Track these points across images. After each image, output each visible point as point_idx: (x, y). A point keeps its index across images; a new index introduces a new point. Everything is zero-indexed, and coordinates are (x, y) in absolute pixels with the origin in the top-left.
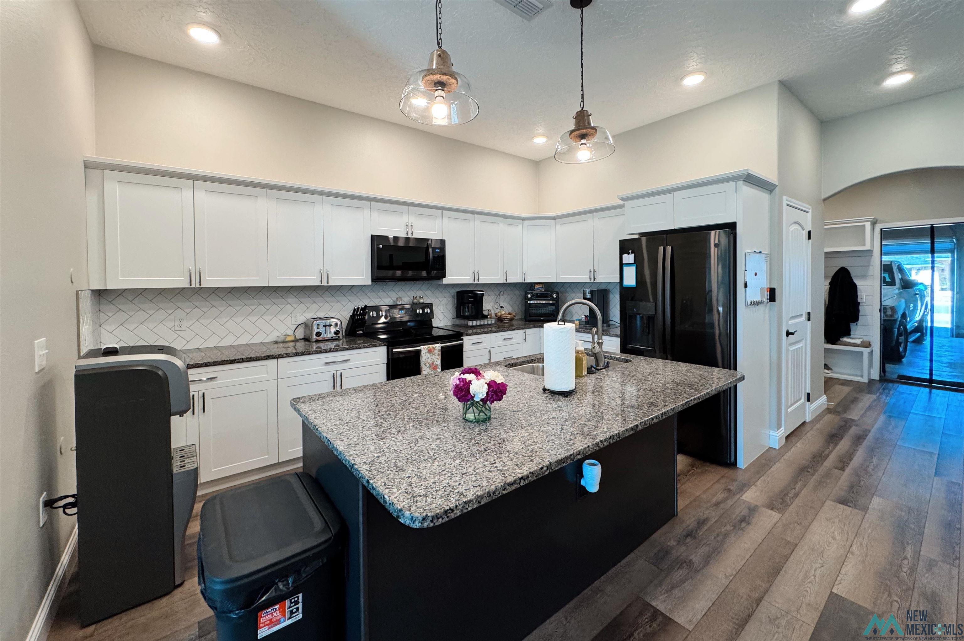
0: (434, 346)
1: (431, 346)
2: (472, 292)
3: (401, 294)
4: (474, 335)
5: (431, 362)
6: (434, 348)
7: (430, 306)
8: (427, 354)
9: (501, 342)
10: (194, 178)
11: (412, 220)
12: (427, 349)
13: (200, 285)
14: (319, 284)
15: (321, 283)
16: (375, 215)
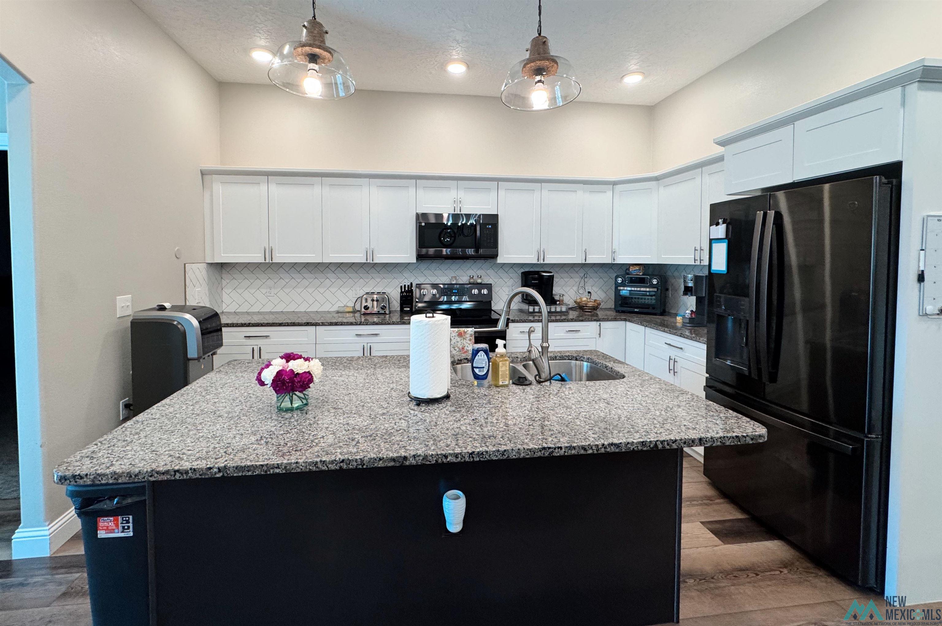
0: (466, 330)
1: (462, 330)
2: (538, 273)
3: (459, 272)
4: (523, 322)
5: (461, 347)
6: (465, 332)
7: (489, 287)
8: (457, 338)
9: (563, 335)
10: (268, 174)
11: (462, 195)
12: (457, 332)
13: (272, 261)
14: (364, 261)
15: (367, 261)
16: (421, 192)
